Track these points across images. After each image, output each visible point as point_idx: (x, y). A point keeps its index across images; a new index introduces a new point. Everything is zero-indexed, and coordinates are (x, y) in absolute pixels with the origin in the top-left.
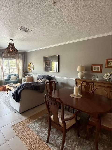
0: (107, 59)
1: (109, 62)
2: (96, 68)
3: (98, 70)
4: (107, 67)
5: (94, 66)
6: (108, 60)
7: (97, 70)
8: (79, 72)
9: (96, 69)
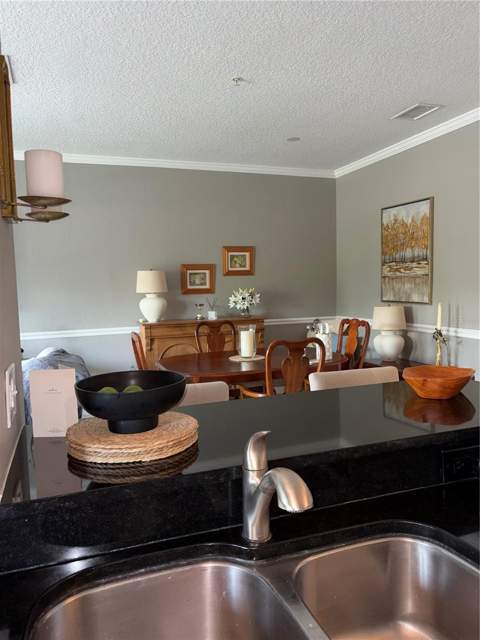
0: (226, 248)
1: (232, 257)
2: (197, 276)
3: (205, 284)
4: (229, 273)
5: (189, 272)
6: (229, 249)
7: (202, 284)
8: (143, 296)
9: (197, 282)
